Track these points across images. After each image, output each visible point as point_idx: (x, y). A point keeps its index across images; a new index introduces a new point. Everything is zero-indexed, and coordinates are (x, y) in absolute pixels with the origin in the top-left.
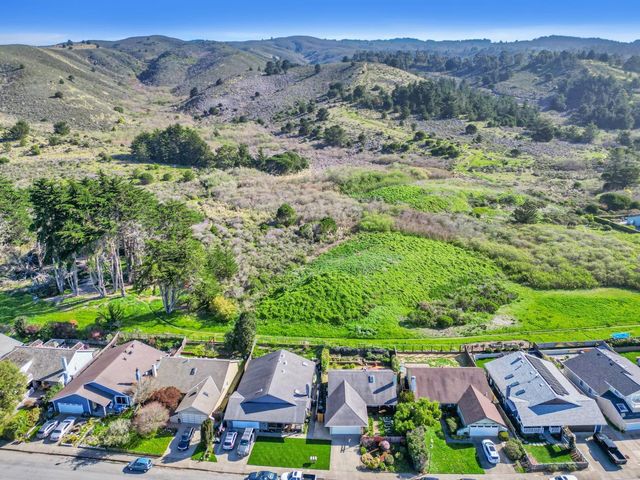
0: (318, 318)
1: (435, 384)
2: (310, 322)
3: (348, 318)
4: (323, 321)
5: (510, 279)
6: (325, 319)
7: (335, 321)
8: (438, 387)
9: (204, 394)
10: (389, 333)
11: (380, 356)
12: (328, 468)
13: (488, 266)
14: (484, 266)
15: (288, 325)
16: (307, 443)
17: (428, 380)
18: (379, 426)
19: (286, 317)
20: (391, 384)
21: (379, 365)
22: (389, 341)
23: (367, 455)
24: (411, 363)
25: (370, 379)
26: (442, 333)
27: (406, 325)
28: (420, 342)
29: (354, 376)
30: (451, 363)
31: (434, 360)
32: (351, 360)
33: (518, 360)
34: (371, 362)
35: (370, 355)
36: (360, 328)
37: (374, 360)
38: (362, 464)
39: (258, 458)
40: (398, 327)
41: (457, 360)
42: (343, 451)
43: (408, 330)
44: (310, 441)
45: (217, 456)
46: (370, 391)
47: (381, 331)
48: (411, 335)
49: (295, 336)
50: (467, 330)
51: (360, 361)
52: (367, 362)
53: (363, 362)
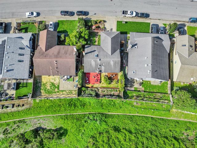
0: (130, 132)
1: (63, 52)
2: (136, 129)
3: (107, 132)
4: (126, 130)
6: (124, 131)
7: (117, 129)
10: (78, 119)
11: (87, 92)
12: (117, 21)
15: (153, 128)
19: (156, 136)
20: (86, 54)
22: (79, 112)
23: (102, 26)
24: (69, 90)
25: (98, 56)
26: (39, 123)
27: (62, 131)
28: (58, 109)
29: (106, 57)
30: (45, 90)
31: (55, 92)
32: (106, 91)
33: (8, 71)
34: (94, 89)
35: (94, 94)
36: (98, 122)
37: (92, 90)
38: (104, 23)
39: (146, 25)
40: (69, 128)
41: (41, 92)
42: (112, 29)
43: (62, 126)
44: (126, 33)
45: (164, 26)
46: (98, 51)
47: (83, 121)
48: (62, 119)
49: (145, 117)
50: (19, 128)
51: (100, 90)
52: (96, 89)
53: (98, 90)
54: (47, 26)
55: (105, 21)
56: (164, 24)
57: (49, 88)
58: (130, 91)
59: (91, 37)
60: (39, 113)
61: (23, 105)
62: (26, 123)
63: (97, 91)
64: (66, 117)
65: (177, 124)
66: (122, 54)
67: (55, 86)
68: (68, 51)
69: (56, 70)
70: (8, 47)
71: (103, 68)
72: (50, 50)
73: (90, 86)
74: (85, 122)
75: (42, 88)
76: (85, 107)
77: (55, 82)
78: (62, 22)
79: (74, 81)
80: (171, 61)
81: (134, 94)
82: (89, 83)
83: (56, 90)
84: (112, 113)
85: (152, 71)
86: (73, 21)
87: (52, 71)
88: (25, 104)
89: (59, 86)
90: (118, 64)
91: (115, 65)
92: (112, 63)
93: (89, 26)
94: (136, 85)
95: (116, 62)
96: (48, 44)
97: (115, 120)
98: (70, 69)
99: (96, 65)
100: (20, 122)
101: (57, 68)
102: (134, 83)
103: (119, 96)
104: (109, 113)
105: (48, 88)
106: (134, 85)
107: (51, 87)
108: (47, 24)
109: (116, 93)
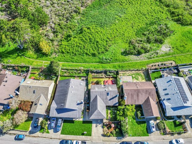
0: (87, 54)
2: (83, 56)
3: (99, 53)
4: (89, 55)
5: (172, 20)
6: (90, 54)
7: (94, 55)
8: (135, 97)
9: (40, 104)
10: (116, 60)
11: (112, 74)
13: (164, 12)
14: (163, 12)
15: (74, 57)
17: (132, 94)
18: (110, 113)
19: (73, 53)
21: (112, 78)
22: (116, 64)
23: (106, 128)
24: (124, 76)
25: (108, 94)
26: (139, 57)
27: (124, 54)
28: (129, 64)
29: (101, 93)
30: (141, 75)
31: (134, 74)
32: (100, 75)
33: (170, 81)
34: (108, 77)
35: (108, 73)
36: (104, 58)
37: (110, 76)
38: (103, 133)
39: (65, 131)
40: (120, 55)
41: (144, 74)
42: (96, 126)
43: (125, 57)
44: (84, 122)
45: (49, 131)
46: (108, 100)
47: (113, 59)
48: (125, 60)
49: (77, 63)
50: (150, 55)
51: (104, 76)
52: (107, 77)
53: (105, 76)
54: (158, 129)
55: (104, 135)
56: (49, 133)
57: (139, 77)
58: (85, 76)
59: (114, 117)
60: (141, 62)
61: (152, 66)
62: (146, 57)
64: (123, 61)
66: (88, 101)
67: (136, 78)
70: (179, 97)
73: (111, 79)
74: (112, 58)
75: (144, 77)
76: (113, 66)
77: (136, 80)
79: (123, 81)
80: (52, 98)
81: (82, 74)
82: (112, 80)
83: (134, 76)
84: (96, 64)
86: (134, 136)
87: (139, 84)
89: (133, 78)
92: (96, 89)
93: (118, 128)
97: (94, 60)
99: (108, 88)
101: (136, 85)
103: (92, 72)
104: (98, 64)
105: (140, 77)
107: (138, 78)
109: (93, 74)
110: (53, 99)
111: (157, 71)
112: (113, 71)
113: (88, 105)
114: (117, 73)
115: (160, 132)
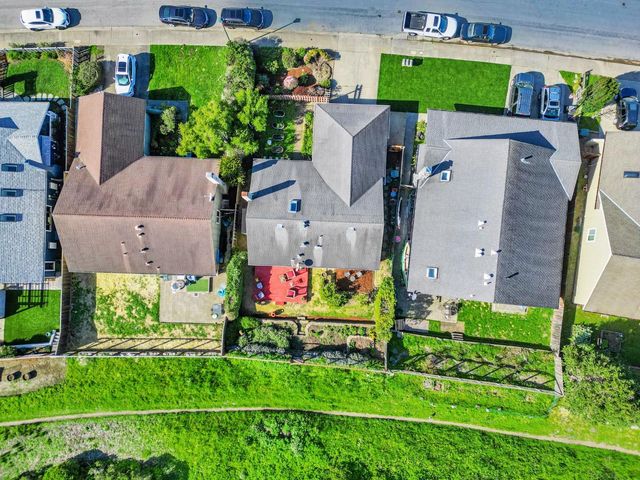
1: (169, 189)
10: (223, 432)
11: (259, 335)
12: (383, 55)
16: (416, 104)
17: (180, 196)
18: (294, 140)
20: (255, 196)
21: (266, 316)
22: (228, 404)
23: (321, 78)
24: (196, 324)
26: (91, 439)
27: (171, 469)
28: (156, 392)
30: (109, 322)
31: (145, 330)
32: (326, 332)
34: (282, 323)
35: (282, 342)
36: (293, 447)
37: (276, 327)
38: (331, 63)
39: (495, 76)
40: (193, 462)
41: (94, 329)
42: (359, 89)
43: (171, 451)
44: (412, 107)
45: (563, 81)
46: (301, 184)
47: (241, 439)
48: (170, 427)
50: (21, 453)
51: (307, 326)
52: (290, 322)
53: (299, 326)
54: (108, 68)
55: (333, 55)
56: (563, 74)
57: (124, 313)
58: (412, 336)
59: (280, 120)
60: (90, 404)
61: (33, 374)
62: (46, 437)
63: (295, 332)
64: (184, 421)
65: (568, 459)
66: (393, 194)
67: (143, 305)
68: (185, 182)
69: (145, 256)
71: (317, 253)
72: (118, 176)
73: (268, 308)
74: (250, 441)
75: (98, 313)
76: (251, 388)
77: (144, 293)
78: (167, 51)
79: (211, 290)
80: (575, 224)
81: (428, 348)
82: (267, 300)
83: (149, 321)
84: (345, 413)
85: (500, 278)
86: (210, 48)
87: (130, 259)
88: (39, 371)
89: (157, 306)
90: (374, 239)
91: (365, 245)
92: (352, 237)
93: (269, 74)
94: (437, 314)
95: (366, 235)
96: (109, 153)
97: (355, 438)
98: (193, 254)
99: (293, 241)
100: (24, 430)
101: (146, 249)
102: (430, 302)
103: (370, 355)
104: (335, 412)
105: (119, 313)
106: (429, 313)
107: (130, 308)
108: (108, 59)
109: (363, 343)
110: (571, 205)
111: (22, 342)
112: (255, 348)
113: (395, 174)
114: (232, 337)
115: (103, 57)
